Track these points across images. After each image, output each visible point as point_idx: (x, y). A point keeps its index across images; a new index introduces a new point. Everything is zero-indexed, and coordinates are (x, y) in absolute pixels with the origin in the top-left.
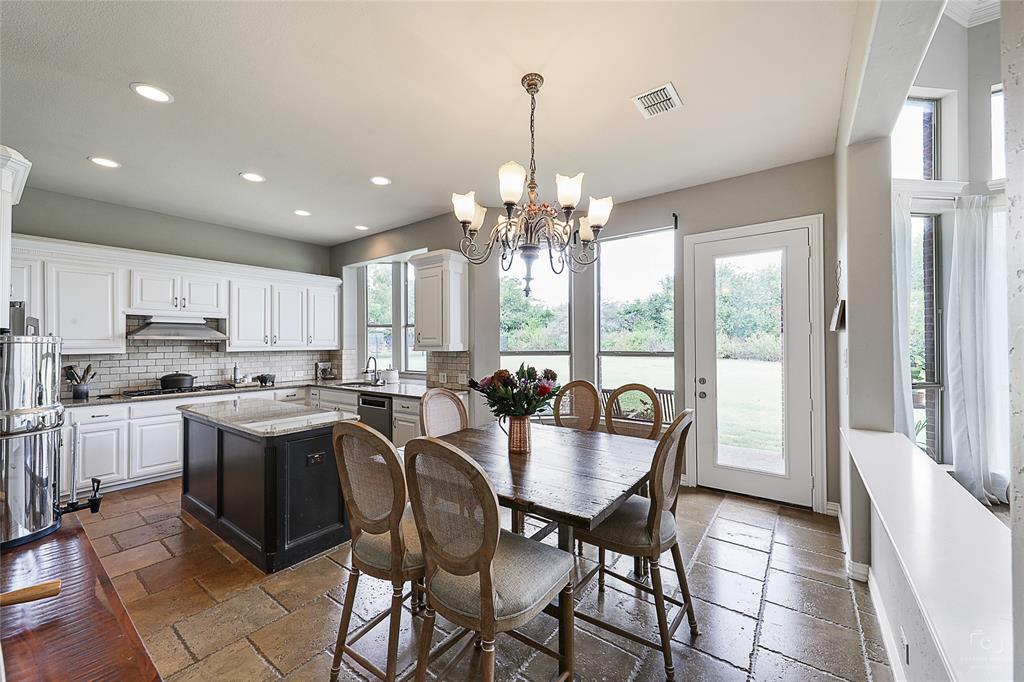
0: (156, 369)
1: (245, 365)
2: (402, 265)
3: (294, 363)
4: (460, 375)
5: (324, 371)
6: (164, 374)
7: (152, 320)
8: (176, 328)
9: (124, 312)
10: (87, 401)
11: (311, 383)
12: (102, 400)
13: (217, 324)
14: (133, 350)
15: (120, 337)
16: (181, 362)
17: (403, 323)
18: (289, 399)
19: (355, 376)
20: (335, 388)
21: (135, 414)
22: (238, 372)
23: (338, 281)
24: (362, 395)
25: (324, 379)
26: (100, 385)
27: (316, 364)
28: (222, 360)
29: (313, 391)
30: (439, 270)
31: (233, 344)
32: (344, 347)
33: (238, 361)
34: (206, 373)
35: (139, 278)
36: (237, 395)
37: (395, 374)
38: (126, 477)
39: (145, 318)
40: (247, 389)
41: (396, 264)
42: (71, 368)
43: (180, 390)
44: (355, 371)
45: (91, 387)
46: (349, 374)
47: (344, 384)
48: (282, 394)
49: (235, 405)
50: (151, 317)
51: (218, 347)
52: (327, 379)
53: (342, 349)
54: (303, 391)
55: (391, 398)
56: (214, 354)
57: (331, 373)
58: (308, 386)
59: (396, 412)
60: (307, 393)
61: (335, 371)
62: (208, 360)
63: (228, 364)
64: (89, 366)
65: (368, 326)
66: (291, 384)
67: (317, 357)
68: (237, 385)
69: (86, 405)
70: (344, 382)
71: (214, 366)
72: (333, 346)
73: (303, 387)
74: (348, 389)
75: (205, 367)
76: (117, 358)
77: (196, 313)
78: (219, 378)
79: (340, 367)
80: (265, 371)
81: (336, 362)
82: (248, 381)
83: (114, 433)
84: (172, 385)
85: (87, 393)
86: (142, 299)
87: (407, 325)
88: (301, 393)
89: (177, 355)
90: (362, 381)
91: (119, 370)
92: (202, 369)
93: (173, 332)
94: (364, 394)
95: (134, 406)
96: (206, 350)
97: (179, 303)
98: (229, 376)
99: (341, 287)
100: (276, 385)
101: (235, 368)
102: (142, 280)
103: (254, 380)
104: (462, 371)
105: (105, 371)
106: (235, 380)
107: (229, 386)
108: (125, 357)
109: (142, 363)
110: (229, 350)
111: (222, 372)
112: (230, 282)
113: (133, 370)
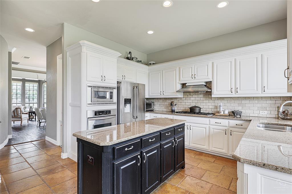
0: (190, 104)
1: (227, 105)
3: (259, 105)
5: (284, 112)
9: (180, 83)
10: (174, 113)
14: (186, 96)
16: (201, 101)
27: (278, 107)
34: (210, 107)
35: (182, 69)
48: (233, 123)
50: (186, 83)
52: (284, 119)
67: (279, 102)
71: (213, 104)
76: (182, 99)
77: (201, 80)
78: (215, 110)
82: (226, 113)
86: (183, 77)
88: (246, 124)
89: (199, 99)
91: (183, 104)
97: (193, 77)
101: (220, 106)
105: (180, 104)
108: (184, 99)
109: (189, 101)
110: (213, 96)
111: (217, 107)
112: (213, 62)
113: (187, 104)
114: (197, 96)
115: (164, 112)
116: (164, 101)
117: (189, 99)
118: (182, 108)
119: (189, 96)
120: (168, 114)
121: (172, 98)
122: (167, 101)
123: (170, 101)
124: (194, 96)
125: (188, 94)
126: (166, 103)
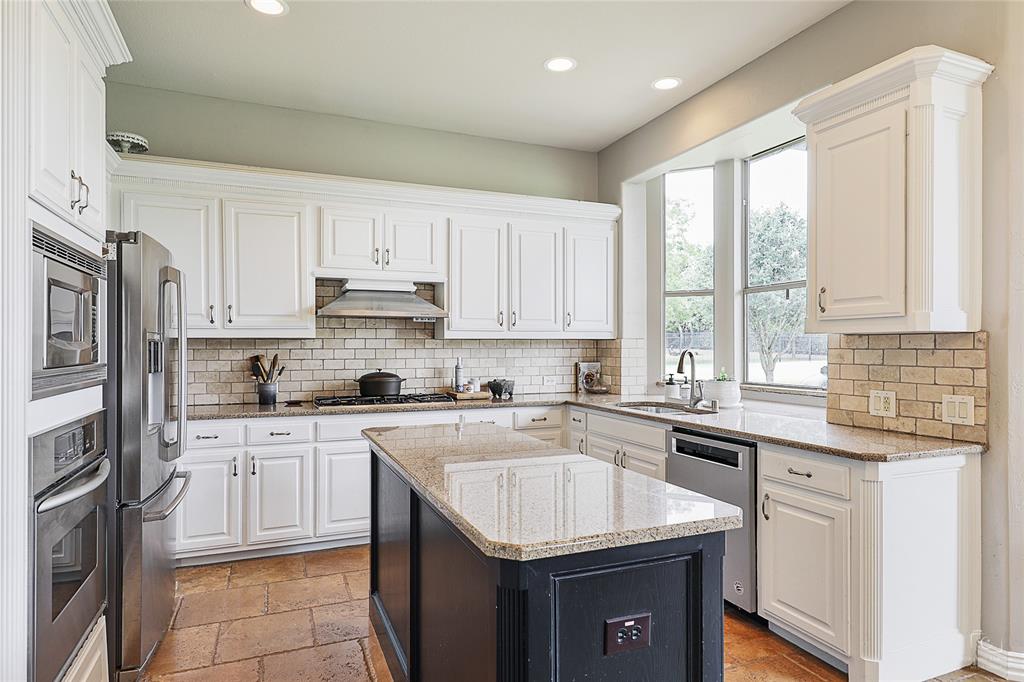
0: (356, 364)
1: (472, 363)
2: (738, 166)
3: (543, 362)
4: (946, 398)
5: (589, 377)
6: (366, 372)
7: (348, 286)
8: (380, 299)
9: (313, 274)
10: (275, 410)
11: (570, 398)
12: (294, 409)
13: (431, 291)
14: (327, 334)
15: (308, 311)
16: (386, 354)
17: (738, 286)
18: (538, 424)
19: (643, 390)
20: (610, 411)
21: (323, 434)
22: (461, 373)
23: (610, 211)
24: (676, 430)
25: (590, 392)
26: (291, 386)
27: (576, 365)
28: (439, 353)
29: (575, 413)
30: (900, 108)
31: (454, 326)
32: (625, 334)
33: (462, 354)
34: (419, 373)
35: (330, 219)
36: (459, 413)
37: (734, 389)
38: (312, 535)
39: (341, 282)
40: (474, 403)
41: (724, 165)
42: (257, 359)
43: (382, 400)
44: (644, 381)
45: (279, 388)
46: (633, 385)
47: (629, 405)
48: (525, 415)
49: (457, 429)
50: (347, 280)
51: (432, 329)
52: (595, 393)
53: (620, 336)
54: (557, 413)
55: (753, 445)
56: (430, 343)
57: (600, 383)
58: (566, 403)
59: (769, 480)
60: (565, 416)
61: (607, 379)
62: (422, 353)
63: (447, 359)
64: (276, 356)
65: (668, 294)
66: (537, 399)
67: (578, 352)
68: (459, 396)
69: (272, 415)
70: (624, 399)
71: (429, 363)
72: (605, 332)
73: (558, 405)
74: (634, 413)
75: (419, 363)
76: (309, 344)
77: (402, 275)
78: (436, 383)
79: (616, 372)
80: (498, 374)
81: (609, 362)
82: (475, 390)
83: (297, 461)
84: (374, 390)
85: (275, 396)
86: (334, 253)
87: (746, 289)
88: (555, 415)
89: (380, 344)
90: (662, 399)
91: (312, 364)
92: (413, 367)
93: (375, 304)
94: (678, 429)
95: (323, 421)
96: (419, 335)
97: (381, 256)
98: (449, 381)
99: (619, 221)
100: (516, 400)
101: (457, 367)
102: (334, 221)
103: (483, 388)
104: (955, 389)
105: (295, 365)
106: (457, 386)
107: (448, 396)
108: (318, 344)
109: (338, 354)
110: (448, 335)
111: (440, 373)
112: (449, 220)
113: (329, 364)
114: (371, 334)
115: (205, 411)
116: (204, 356)
117: (337, 343)
118: (306, 386)
119: (340, 334)
120: (239, 417)
121: (252, 342)
122: (226, 354)
123: (241, 356)
124: (360, 333)
125: (334, 323)
126: (213, 366)
